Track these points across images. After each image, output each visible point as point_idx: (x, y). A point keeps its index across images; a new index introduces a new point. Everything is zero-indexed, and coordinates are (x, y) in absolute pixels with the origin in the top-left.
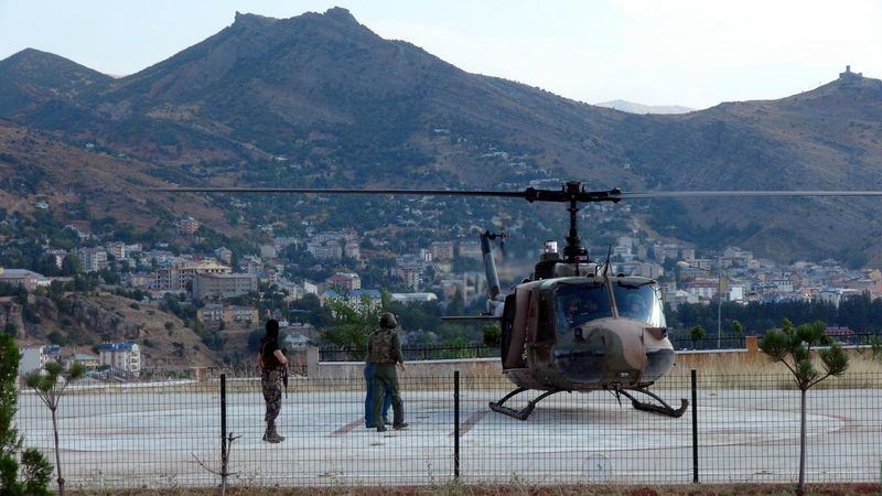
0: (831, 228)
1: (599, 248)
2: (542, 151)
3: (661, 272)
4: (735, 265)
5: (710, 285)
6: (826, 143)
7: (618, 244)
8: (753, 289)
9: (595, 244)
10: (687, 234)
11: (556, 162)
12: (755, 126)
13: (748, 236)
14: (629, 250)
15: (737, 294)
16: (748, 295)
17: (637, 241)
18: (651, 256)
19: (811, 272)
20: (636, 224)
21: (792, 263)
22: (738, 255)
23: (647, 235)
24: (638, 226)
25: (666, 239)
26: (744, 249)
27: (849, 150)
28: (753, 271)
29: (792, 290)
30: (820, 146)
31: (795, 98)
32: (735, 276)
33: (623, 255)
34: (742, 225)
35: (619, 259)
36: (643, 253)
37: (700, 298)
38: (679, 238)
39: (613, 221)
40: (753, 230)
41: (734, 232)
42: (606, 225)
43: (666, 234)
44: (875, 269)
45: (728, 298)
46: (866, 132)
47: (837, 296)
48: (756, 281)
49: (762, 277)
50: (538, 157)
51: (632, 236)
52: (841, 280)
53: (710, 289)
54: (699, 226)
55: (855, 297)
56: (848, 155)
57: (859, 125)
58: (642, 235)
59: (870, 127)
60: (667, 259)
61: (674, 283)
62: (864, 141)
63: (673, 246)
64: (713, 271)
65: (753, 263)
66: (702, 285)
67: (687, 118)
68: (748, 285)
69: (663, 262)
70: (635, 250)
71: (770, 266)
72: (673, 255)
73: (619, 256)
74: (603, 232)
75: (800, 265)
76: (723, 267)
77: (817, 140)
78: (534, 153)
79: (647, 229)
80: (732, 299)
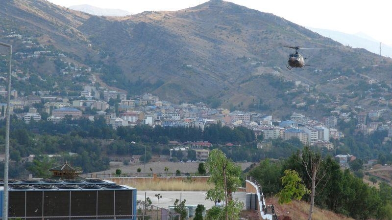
0: (202, 84)
1: (73, 92)
2: (41, 35)
3: (107, 107)
4: (149, 104)
5: (134, 115)
6: (201, 37)
7: (83, 90)
8: (158, 118)
9: (71, 89)
10: (122, 85)
11: (49, 41)
12: (162, 25)
13: (157, 87)
14: (90, 94)
15: (149, 121)
16: (155, 121)
17: (94, 88)
18: (102, 97)
19: (190, 109)
20: (94, 79)
21: (180, 103)
22: (150, 98)
23: (100, 85)
24: (96, 80)
25: (111, 88)
26: (154, 95)
27: (213, 41)
28: (158, 108)
29: (179, 119)
30: (197, 39)
31: (185, 11)
32: (149, 110)
33: (86, 96)
34: (153, 81)
35: (84, 98)
36: (97, 95)
37: (129, 122)
38: (118, 87)
39: (81, 77)
40: (159, 84)
41: (149, 85)
42: (77, 79)
43: (111, 85)
44: (225, 108)
45: (144, 122)
46: (223, 31)
47: (203, 123)
48: (160, 113)
49: (163, 111)
50: (38, 39)
51: (92, 85)
52: (206, 114)
53: (134, 118)
54: (129, 81)
55: (212, 125)
56: (212, 44)
57: (220, 28)
58: (97, 85)
59: (225, 29)
60: (111, 99)
61: (115, 114)
62: (222, 37)
63: (114, 92)
64: (136, 107)
65: (159, 103)
66: (130, 115)
67: (124, 19)
68: (155, 115)
69: (109, 101)
70: (93, 93)
71: (168, 105)
72: (115, 97)
73: (84, 97)
74: (75, 83)
75: (185, 105)
76: (142, 105)
77: (196, 35)
78: (37, 36)
79: (100, 81)
80: (146, 123)
